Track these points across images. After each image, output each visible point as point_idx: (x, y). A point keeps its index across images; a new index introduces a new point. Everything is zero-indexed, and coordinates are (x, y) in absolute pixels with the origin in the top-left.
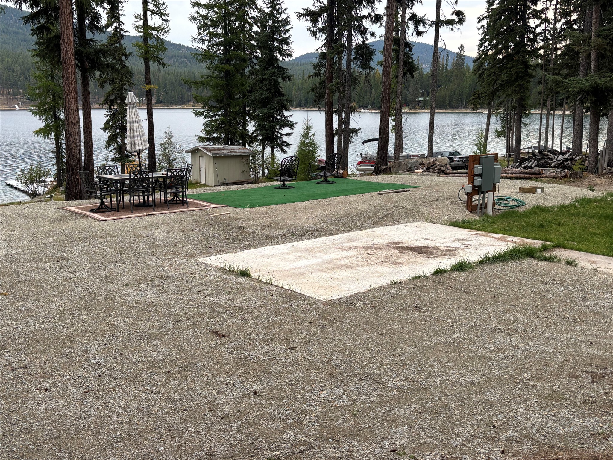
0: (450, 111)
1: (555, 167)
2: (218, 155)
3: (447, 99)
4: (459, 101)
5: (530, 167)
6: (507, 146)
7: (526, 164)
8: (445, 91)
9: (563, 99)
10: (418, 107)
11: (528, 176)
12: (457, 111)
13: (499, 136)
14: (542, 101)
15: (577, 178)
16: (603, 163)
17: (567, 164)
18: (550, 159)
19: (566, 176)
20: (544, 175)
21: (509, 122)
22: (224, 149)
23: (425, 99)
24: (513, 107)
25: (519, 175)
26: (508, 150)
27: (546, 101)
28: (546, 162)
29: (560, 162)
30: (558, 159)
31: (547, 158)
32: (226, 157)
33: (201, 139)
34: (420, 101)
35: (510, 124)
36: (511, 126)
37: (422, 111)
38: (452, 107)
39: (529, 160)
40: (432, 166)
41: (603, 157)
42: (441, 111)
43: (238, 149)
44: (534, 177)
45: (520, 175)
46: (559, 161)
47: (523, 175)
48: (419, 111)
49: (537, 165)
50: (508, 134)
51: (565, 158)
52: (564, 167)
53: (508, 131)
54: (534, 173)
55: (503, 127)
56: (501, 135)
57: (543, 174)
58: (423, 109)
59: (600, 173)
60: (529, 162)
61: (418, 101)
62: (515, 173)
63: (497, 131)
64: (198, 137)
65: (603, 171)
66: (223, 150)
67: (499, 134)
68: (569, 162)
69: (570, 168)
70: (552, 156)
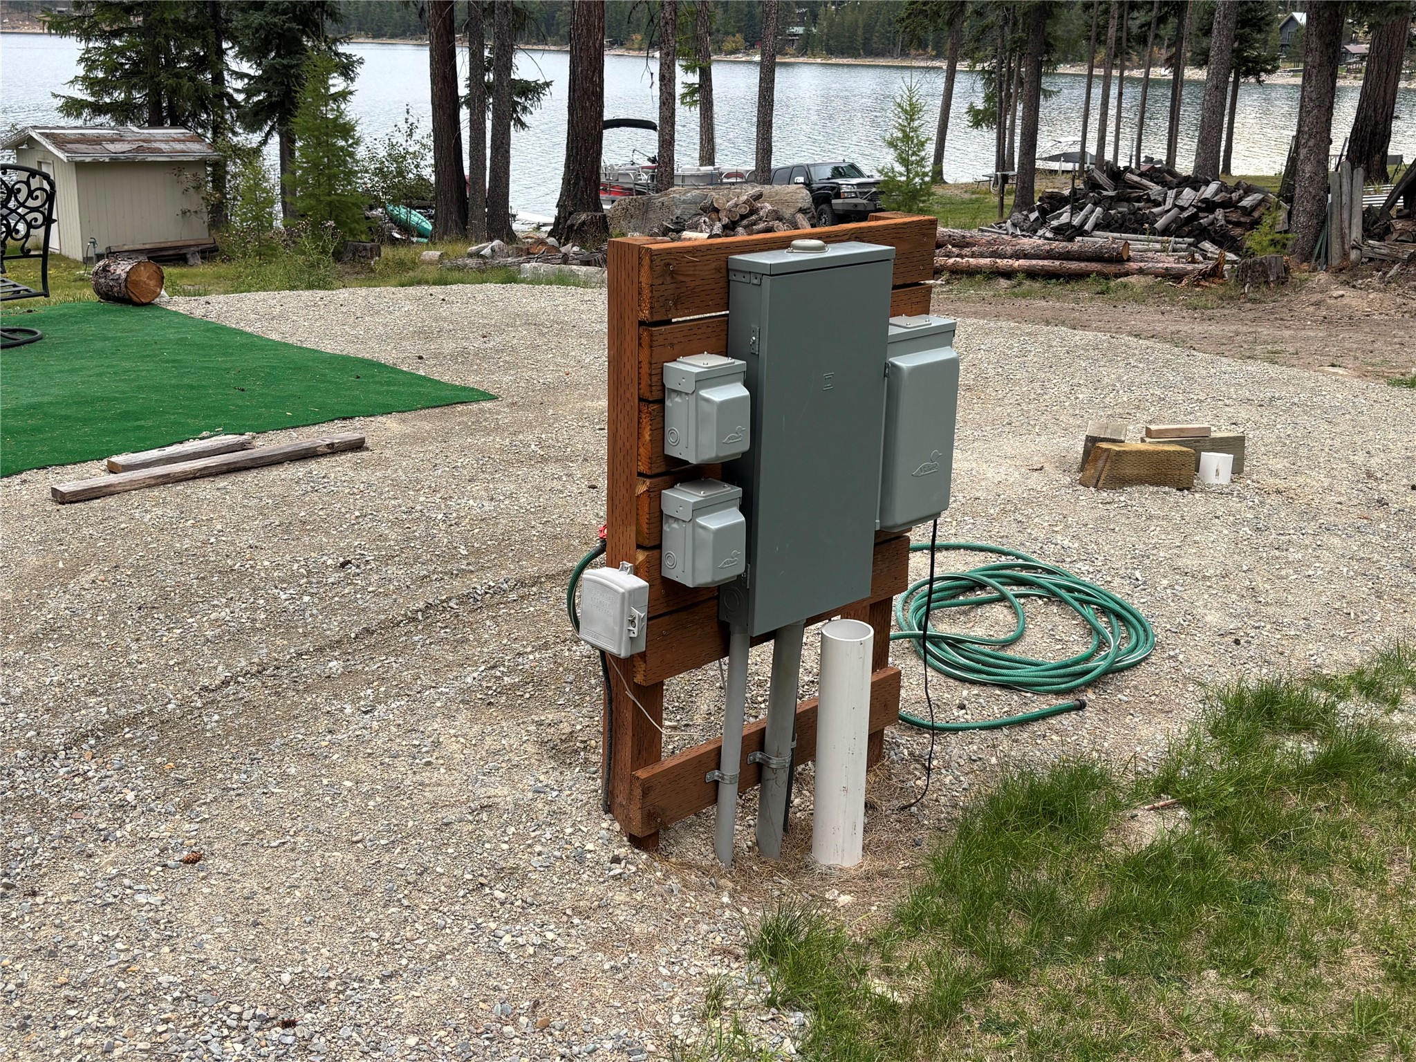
0: (868, 61)
1: (1166, 231)
2: (88, 160)
3: (860, 32)
4: (888, 38)
5: (1080, 231)
6: (998, 152)
7: (1065, 218)
8: (856, 12)
9: (1149, 24)
10: (791, 50)
11: (1074, 266)
12: (881, 62)
13: (977, 124)
14: (1094, 28)
15: (1267, 283)
16: (1346, 224)
17: (1212, 223)
18: (1149, 200)
19: (1214, 273)
20: (1134, 266)
21: (1005, 86)
22: (120, 139)
23: (808, 31)
24: (1015, 42)
25: (1041, 262)
26: (1003, 162)
27: (1105, 27)
28: (1134, 214)
29: (1185, 214)
30: (1180, 203)
31: (1139, 199)
32: (117, 164)
33: (72, 107)
34: (795, 35)
35: (1008, 90)
36: (1009, 96)
37: (801, 60)
38: (871, 53)
39: (1075, 199)
40: (743, 217)
41: (1345, 199)
42: (845, 61)
43: (167, 141)
44: (1099, 274)
45: (1046, 262)
46: (1183, 209)
47: (1057, 263)
48: (792, 60)
49: (1104, 225)
50: (1000, 118)
51: (1205, 201)
52: (1202, 234)
53: (1001, 108)
54: (1097, 257)
55: (988, 99)
56: (983, 120)
57: (1129, 259)
58: (802, 56)
59: (1335, 261)
60: (1076, 209)
61: (790, 35)
62: (1026, 256)
63: (972, 110)
64: (63, 100)
65: (1345, 255)
66: (112, 141)
67: (978, 119)
68: (1219, 214)
69: (1224, 240)
70: (1155, 189)
